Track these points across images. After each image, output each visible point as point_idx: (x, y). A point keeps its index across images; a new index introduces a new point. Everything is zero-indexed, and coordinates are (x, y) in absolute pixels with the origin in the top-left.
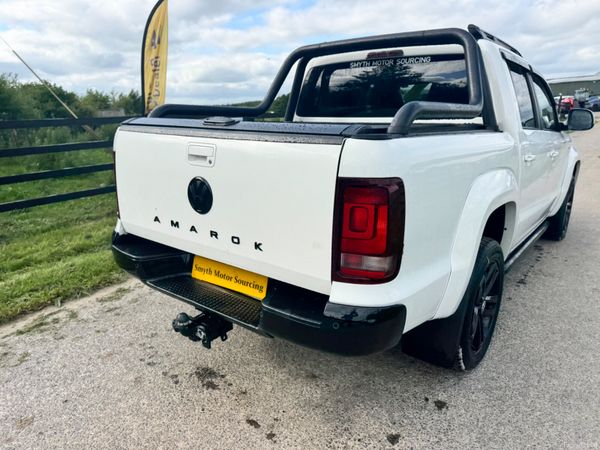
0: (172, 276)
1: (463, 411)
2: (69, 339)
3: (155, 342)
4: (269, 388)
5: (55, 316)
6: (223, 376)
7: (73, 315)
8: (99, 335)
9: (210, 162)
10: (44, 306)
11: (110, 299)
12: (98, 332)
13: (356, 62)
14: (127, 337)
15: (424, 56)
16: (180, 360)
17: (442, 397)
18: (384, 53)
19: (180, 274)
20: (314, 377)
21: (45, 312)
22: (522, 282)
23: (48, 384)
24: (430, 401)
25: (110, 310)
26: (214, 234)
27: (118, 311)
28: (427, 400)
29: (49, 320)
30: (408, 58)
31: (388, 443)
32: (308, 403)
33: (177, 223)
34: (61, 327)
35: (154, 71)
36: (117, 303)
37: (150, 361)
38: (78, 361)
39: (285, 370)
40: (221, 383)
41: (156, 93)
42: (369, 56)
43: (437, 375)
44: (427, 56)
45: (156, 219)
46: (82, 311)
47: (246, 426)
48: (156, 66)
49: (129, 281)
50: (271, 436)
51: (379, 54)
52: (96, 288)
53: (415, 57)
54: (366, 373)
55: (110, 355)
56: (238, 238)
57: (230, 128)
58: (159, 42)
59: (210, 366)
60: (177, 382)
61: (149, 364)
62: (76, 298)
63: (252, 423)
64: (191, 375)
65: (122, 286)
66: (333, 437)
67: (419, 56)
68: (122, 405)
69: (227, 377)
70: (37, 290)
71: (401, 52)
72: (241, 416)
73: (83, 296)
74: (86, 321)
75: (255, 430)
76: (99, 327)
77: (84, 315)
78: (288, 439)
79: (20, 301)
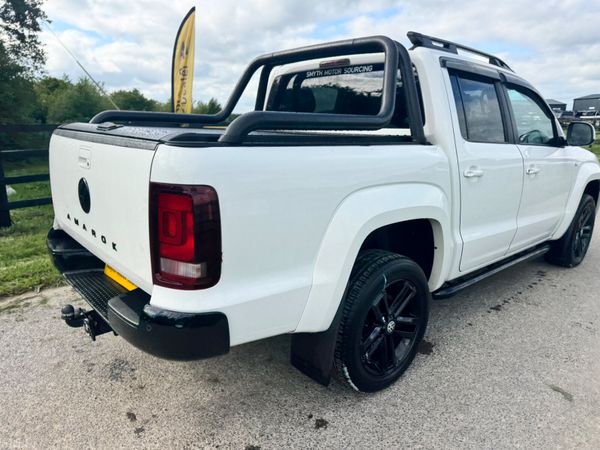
0: (88, 271)
1: (340, 433)
2: (26, 322)
4: (168, 385)
5: (29, 301)
6: (133, 370)
7: (44, 301)
9: (88, 164)
10: (25, 290)
13: (311, 71)
15: (367, 65)
16: (106, 351)
17: (328, 416)
19: (95, 270)
20: (216, 381)
21: (23, 297)
22: (497, 308)
24: (313, 418)
26: (94, 233)
28: (311, 417)
29: (22, 303)
30: (354, 67)
32: (194, 404)
33: (77, 221)
34: (27, 311)
35: (183, 79)
37: (80, 349)
38: (22, 342)
39: (192, 371)
40: (128, 376)
41: (183, 101)
42: (321, 65)
43: (338, 393)
44: (369, 65)
45: (69, 216)
46: (53, 298)
47: (124, 418)
48: (184, 75)
50: (139, 431)
53: (359, 66)
54: (267, 383)
55: (50, 340)
56: (105, 238)
57: (110, 132)
58: (187, 53)
59: (128, 359)
61: (78, 351)
62: (55, 286)
63: (132, 416)
64: (106, 365)
66: (195, 439)
67: (363, 65)
68: (32, 385)
69: (136, 371)
70: (27, 277)
74: (51, 308)
75: (129, 423)
77: (53, 302)
78: (152, 436)
79: (8, 285)
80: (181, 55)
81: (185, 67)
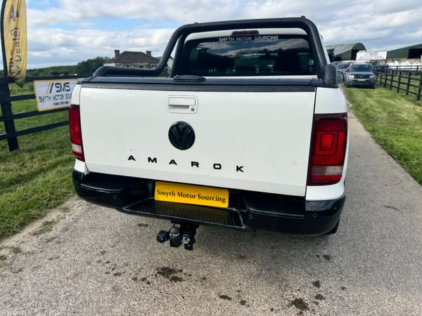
1: (341, 258)
2: (28, 270)
3: (108, 257)
4: (219, 271)
6: (181, 271)
7: (17, 250)
8: (53, 261)
9: (193, 110)
11: (41, 232)
12: (52, 259)
13: (224, 37)
14: (81, 258)
15: (274, 35)
16: (139, 266)
17: (325, 252)
18: (245, 32)
20: (243, 257)
23: (36, 310)
24: (320, 256)
25: (49, 241)
26: (195, 164)
27: (57, 239)
28: (318, 256)
30: (262, 36)
31: (315, 288)
32: (251, 275)
33: (155, 159)
34: (12, 263)
35: (15, 39)
36: (51, 234)
37: (115, 272)
38: (50, 286)
39: (220, 257)
40: (183, 276)
41: (17, 58)
42: (234, 33)
44: (276, 35)
45: (131, 158)
46: (22, 245)
47: (222, 300)
48: (16, 36)
49: (49, 215)
50: (243, 303)
51: (241, 32)
52: (23, 225)
53: (267, 35)
54: (273, 248)
55: (76, 275)
56: (220, 165)
58: (18, 16)
59: (166, 266)
60: (149, 283)
61: (116, 275)
62: (9, 236)
63: (224, 297)
64: (156, 276)
65: (45, 219)
66: (282, 293)
67: (270, 35)
68: (116, 310)
69: (184, 271)
71: (257, 32)
72: (213, 294)
73: (15, 233)
74: (33, 253)
75: (229, 302)
76: (50, 255)
77: (26, 248)
78: (255, 302)
80: (11, 17)
81: (16, 29)
